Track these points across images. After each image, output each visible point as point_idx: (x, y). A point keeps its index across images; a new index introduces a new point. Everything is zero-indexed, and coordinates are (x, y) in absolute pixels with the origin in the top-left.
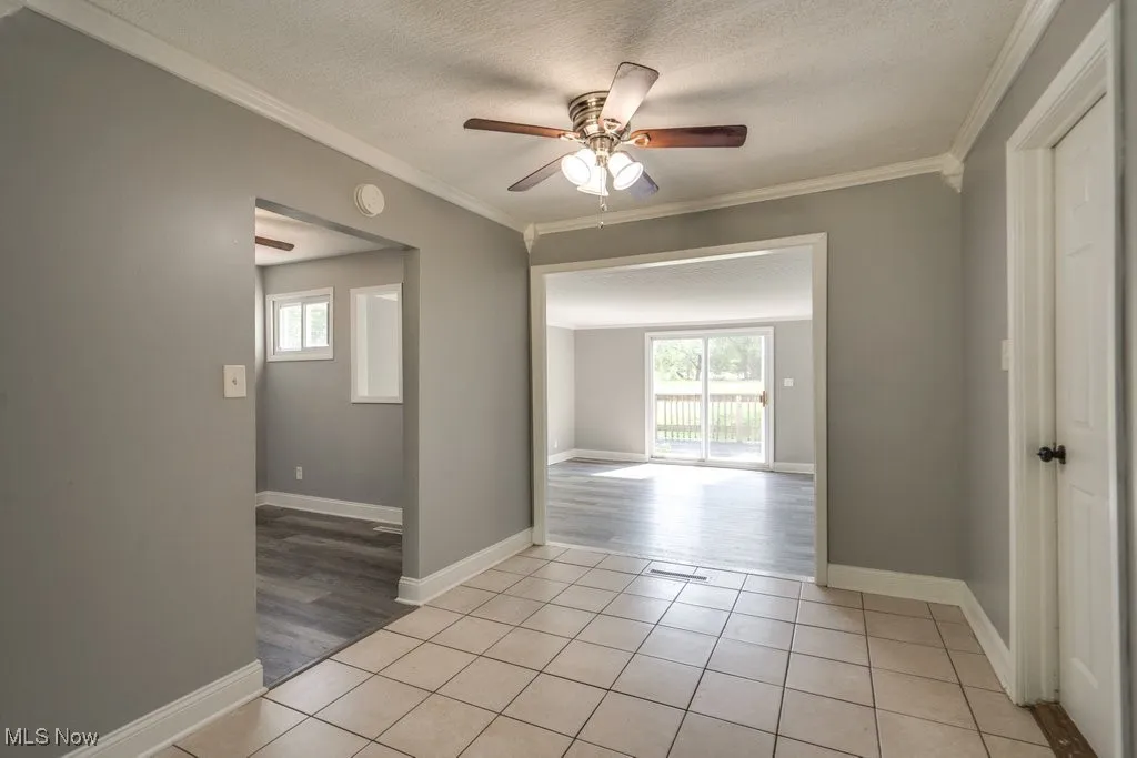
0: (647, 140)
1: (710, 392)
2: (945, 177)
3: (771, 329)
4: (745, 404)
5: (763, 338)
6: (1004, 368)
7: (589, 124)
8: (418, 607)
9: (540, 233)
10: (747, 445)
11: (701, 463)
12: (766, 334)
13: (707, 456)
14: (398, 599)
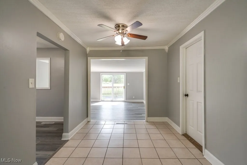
0: (130, 35)
1: (114, 86)
2: (165, 50)
3: (125, 74)
4: (118, 89)
5: (124, 75)
6: (179, 81)
7: (120, 30)
8: (69, 140)
9: (90, 50)
10: (118, 97)
11: (112, 101)
12: (124, 74)
13: (113, 99)
14: (62, 139)
